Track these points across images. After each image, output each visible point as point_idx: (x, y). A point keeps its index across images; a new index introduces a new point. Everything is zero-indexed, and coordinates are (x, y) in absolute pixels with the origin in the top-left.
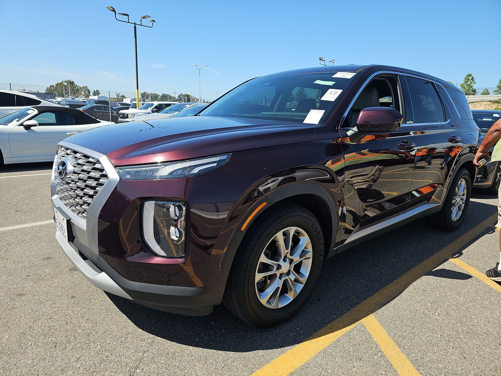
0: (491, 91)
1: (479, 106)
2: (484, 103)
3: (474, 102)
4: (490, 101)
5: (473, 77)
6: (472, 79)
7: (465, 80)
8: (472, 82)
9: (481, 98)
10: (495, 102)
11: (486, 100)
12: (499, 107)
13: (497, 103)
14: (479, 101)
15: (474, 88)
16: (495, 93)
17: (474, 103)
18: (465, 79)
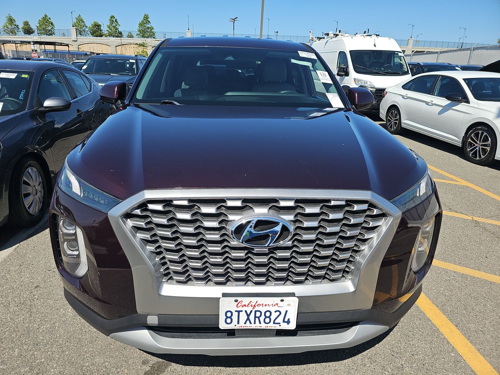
0: (134, 35)
1: (129, 48)
2: (132, 46)
3: (125, 44)
4: (136, 44)
5: (116, 19)
6: (115, 21)
7: (110, 22)
8: (117, 24)
9: (129, 41)
10: (141, 45)
11: (133, 43)
12: (144, 50)
13: (142, 46)
14: (128, 43)
15: (120, 30)
16: (137, 36)
17: (124, 46)
18: (110, 20)
